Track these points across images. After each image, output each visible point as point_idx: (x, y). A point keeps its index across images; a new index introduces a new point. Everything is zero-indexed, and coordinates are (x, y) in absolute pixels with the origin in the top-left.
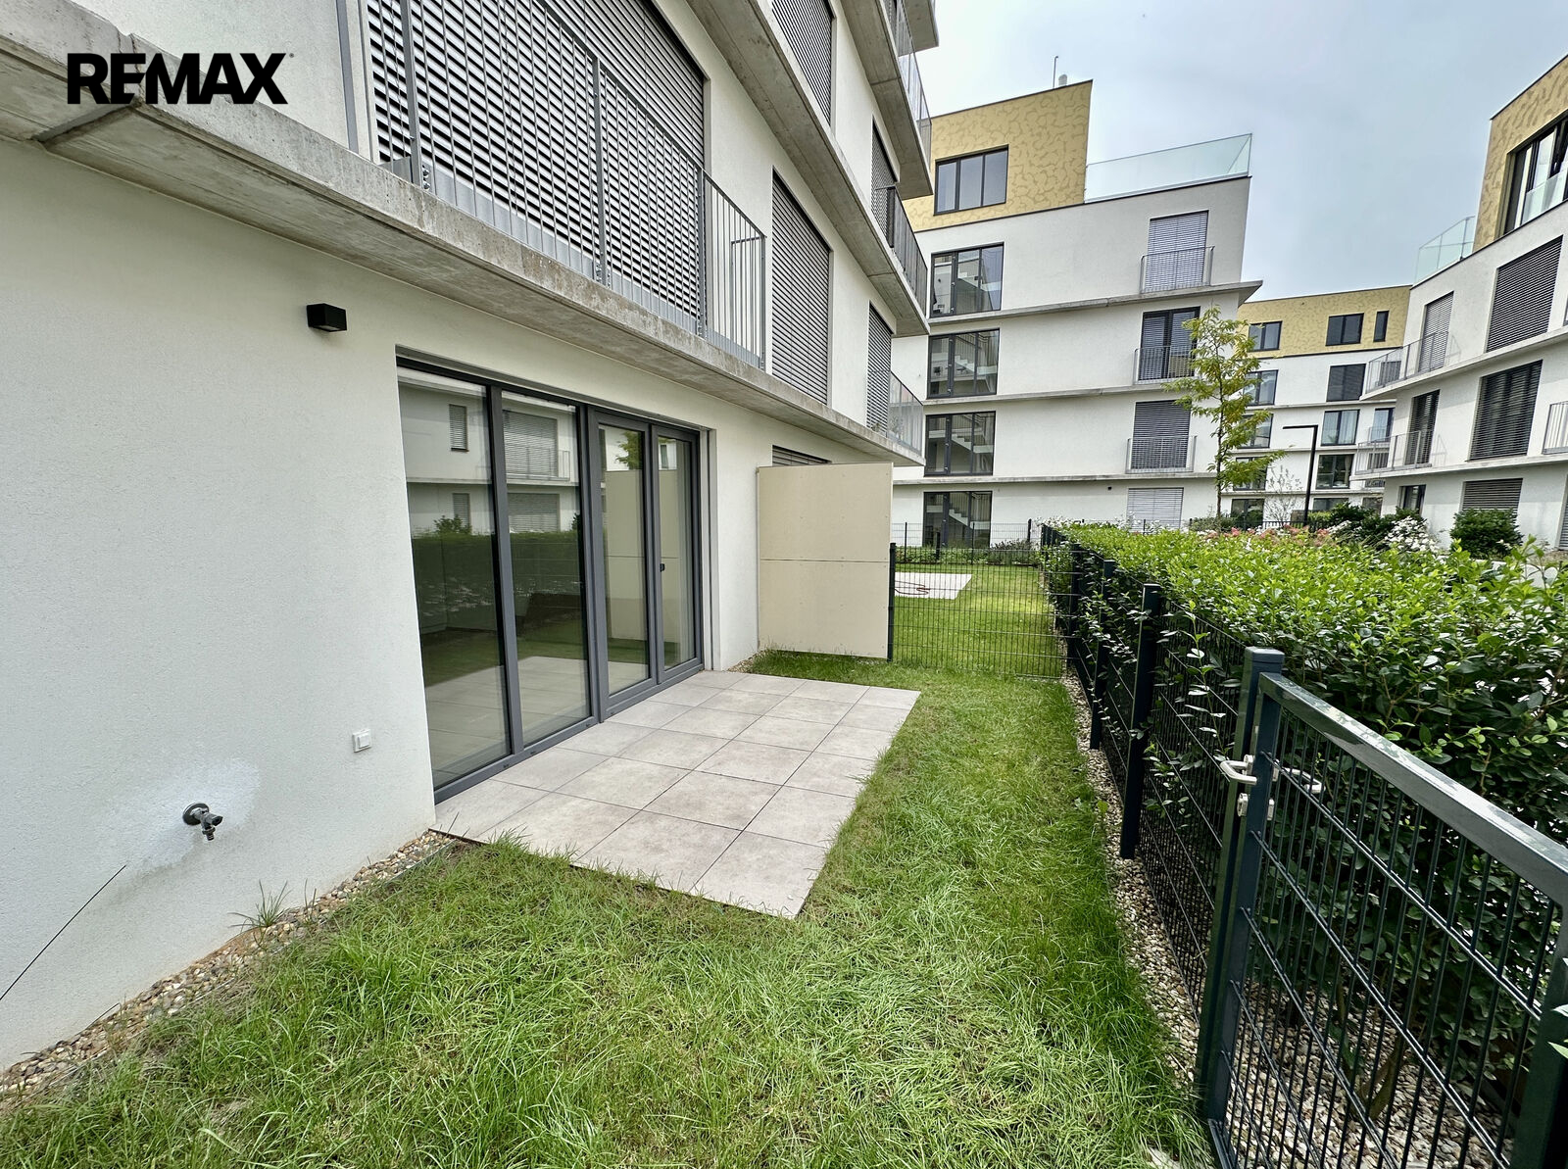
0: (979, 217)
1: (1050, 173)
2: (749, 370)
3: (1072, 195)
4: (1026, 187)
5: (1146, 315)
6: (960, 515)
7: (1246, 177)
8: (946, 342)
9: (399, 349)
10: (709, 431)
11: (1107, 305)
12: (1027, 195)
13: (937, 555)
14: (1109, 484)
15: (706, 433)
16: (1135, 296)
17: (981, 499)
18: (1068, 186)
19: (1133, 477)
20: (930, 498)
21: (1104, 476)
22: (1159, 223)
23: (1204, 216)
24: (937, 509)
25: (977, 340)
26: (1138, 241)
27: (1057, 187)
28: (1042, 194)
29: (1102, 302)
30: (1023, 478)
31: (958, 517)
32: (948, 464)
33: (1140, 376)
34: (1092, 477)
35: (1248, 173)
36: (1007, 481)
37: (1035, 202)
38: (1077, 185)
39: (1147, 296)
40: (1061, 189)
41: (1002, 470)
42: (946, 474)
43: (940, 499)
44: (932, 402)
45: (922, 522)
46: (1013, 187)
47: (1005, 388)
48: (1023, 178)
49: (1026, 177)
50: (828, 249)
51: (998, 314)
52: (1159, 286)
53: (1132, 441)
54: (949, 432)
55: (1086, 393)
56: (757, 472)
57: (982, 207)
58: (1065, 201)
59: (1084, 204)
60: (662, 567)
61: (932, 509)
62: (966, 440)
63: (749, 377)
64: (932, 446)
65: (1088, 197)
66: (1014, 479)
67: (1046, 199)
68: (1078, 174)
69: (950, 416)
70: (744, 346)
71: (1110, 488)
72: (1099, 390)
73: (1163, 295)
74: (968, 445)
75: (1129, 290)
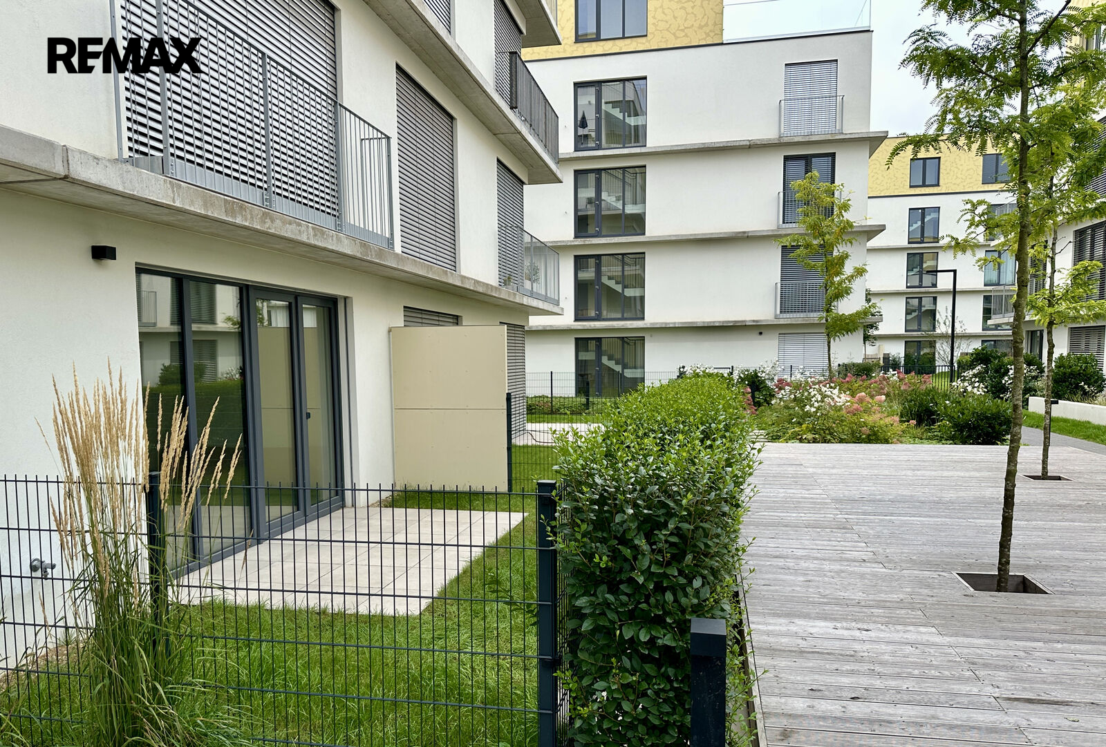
0: (621, 48)
1: (690, 10)
2: (380, 253)
3: (712, 34)
4: (667, 22)
5: (786, 158)
6: (614, 362)
7: (868, 31)
8: (592, 177)
9: (136, 263)
10: (346, 298)
11: (750, 147)
12: (667, 30)
13: (587, 405)
14: (758, 329)
15: (343, 300)
16: (774, 139)
17: (632, 346)
18: (707, 25)
19: (782, 322)
20: (581, 344)
21: (754, 321)
22: (793, 68)
23: (834, 64)
24: (589, 356)
25: (624, 176)
26: (775, 85)
27: (696, 24)
28: (682, 30)
29: (744, 143)
30: (675, 323)
31: (611, 364)
32: (598, 308)
33: (784, 219)
34: (743, 321)
35: (870, 27)
36: (658, 326)
37: (677, 38)
38: (715, 24)
39: (786, 140)
40: (701, 27)
41: (654, 314)
42: (598, 318)
43: (592, 345)
44: (579, 242)
45: (573, 370)
46: (655, 21)
47: (654, 229)
48: (664, 13)
49: (666, 11)
50: (451, 118)
51: (643, 150)
52: (798, 132)
53: (779, 285)
54: (598, 272)
55: (734, 235)
56: (390, 331)
57: (624, 38)
58: (705, 39)
59: (722, 44)
60: (308, 415)
61: (583, 356)
62: (617, 283)
63: (380, 258)
64: (582, 289)
65: (726, 39)
66: (666, 323)
67: (686, 36)
68: (716, 13)
69: (598, 257)
70: (375, 231)
71: (761, 333)
72: (744, 232)
73: (800, 139)
74: (619, 288)
75: (767, 132)
